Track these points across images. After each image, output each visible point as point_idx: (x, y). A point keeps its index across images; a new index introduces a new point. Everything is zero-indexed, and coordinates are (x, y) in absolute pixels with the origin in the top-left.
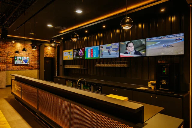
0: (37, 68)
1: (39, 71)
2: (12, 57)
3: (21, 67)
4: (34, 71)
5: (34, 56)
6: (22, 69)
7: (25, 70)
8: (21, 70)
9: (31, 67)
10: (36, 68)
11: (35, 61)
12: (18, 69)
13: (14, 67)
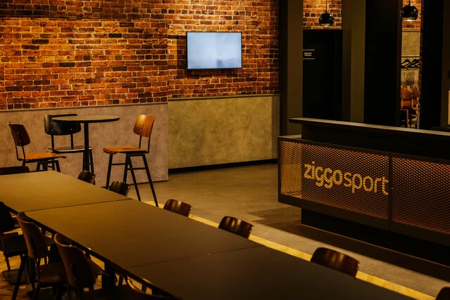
0: (271, 88)
1: (277, 99)
2: (177, 37)
3: (211, 80)
4: (259, 100)
5: (256, 23)
6: (212, 92)
7: (225, 96)
8: (208, 97)
9: (249, 80)
10: (265, 88)
11: (264, 51)
12: (199, 94)
13: (185, 81)
